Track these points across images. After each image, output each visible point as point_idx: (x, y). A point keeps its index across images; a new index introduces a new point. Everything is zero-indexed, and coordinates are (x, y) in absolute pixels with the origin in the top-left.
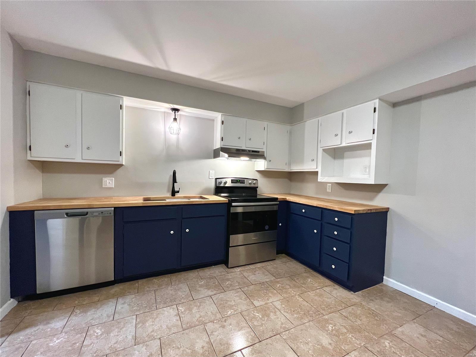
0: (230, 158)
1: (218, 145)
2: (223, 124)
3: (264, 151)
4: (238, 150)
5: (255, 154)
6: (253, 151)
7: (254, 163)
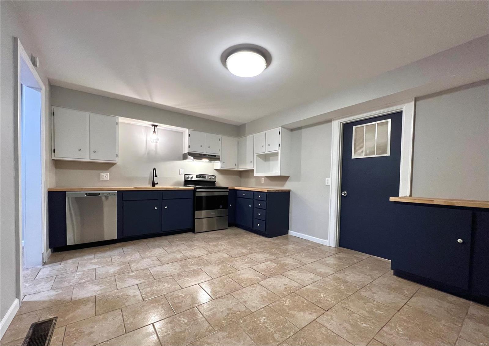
0: (195, 160)
1: (186, 151)
2: (189, 136)
3: (219, 156)
4: (201, 154)
5: (213, 158)
6: (211, 156)
7: (213, 164)
